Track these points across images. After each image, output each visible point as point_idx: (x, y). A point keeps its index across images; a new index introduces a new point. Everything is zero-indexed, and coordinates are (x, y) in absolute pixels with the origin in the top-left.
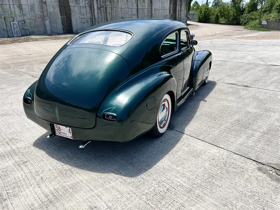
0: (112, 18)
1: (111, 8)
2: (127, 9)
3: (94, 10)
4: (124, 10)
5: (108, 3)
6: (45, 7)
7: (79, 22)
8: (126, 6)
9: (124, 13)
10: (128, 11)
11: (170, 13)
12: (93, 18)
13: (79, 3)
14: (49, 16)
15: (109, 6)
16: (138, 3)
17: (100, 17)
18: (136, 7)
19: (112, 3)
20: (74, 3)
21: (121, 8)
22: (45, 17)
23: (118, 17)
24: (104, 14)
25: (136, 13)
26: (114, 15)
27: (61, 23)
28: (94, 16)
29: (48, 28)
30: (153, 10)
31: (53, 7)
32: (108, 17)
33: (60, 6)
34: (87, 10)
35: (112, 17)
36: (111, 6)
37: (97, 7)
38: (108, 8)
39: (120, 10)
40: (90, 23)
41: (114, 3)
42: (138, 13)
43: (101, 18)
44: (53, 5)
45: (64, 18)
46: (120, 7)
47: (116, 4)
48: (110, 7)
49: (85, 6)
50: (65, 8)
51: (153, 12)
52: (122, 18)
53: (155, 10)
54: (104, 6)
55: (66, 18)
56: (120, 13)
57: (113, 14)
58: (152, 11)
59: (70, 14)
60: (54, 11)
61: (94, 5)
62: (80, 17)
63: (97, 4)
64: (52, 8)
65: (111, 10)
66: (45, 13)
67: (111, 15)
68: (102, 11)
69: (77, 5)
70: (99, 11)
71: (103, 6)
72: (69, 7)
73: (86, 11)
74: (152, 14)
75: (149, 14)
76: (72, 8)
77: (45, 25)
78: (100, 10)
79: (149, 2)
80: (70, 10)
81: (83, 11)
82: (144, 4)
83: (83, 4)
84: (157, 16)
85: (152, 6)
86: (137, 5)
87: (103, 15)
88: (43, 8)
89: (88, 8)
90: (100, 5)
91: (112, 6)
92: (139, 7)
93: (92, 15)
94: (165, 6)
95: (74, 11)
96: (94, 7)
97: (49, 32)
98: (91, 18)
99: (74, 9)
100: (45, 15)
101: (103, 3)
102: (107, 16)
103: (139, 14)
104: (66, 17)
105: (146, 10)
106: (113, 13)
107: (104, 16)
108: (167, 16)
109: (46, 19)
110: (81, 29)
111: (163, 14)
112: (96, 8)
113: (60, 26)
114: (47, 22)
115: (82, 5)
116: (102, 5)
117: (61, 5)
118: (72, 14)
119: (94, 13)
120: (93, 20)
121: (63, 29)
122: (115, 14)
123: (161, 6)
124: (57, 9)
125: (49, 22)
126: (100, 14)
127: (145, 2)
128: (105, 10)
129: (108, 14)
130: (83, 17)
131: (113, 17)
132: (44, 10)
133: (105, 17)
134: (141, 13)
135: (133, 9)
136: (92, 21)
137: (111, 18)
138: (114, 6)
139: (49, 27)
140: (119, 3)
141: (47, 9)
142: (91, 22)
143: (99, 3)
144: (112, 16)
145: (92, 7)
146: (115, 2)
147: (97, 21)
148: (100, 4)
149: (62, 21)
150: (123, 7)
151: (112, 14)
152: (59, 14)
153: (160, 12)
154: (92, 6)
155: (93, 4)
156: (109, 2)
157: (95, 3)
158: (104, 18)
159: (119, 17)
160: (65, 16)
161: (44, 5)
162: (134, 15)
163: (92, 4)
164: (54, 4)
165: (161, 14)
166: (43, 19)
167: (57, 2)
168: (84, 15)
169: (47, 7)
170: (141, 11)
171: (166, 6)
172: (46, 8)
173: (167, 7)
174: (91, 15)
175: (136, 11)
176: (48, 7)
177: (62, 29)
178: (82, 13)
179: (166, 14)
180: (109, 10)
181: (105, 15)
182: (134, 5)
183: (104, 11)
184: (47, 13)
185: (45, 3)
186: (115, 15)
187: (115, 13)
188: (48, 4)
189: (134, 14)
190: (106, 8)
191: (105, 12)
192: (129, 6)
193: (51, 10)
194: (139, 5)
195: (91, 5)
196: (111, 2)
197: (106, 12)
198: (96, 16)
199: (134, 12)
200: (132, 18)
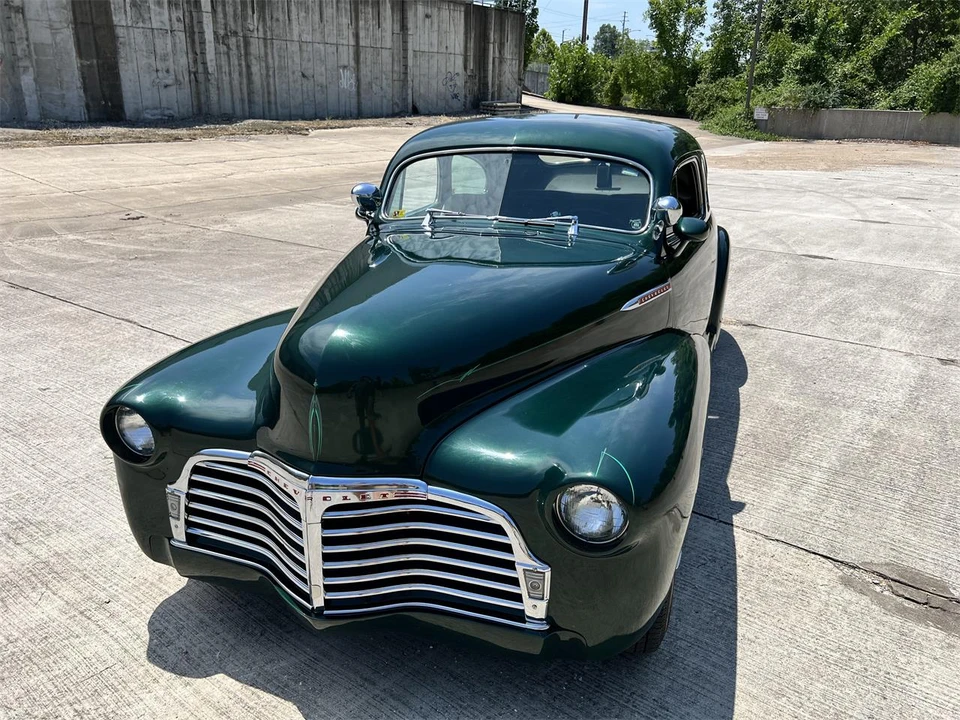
0: (268, 75)
1: (265, 39)
2: (321, 47)
3: (203, 43)
4: (310, 48)
5: (253, 22)
6: (21, 25)
7: (146, 80)
8: (318, 37)
9: (309, 60)
10: (323, 53)
11: (465, 68)
12: (201, 70)
13: (146, 16)
14: (35, 57)
15: (256, 32)
16: (357, 27)
17: (226, 69)
18: (352, 42)
19: (269, 23)
20: (129, 14)
21: (301, 42)
22: (19, 59)
23: (290, 73)
24: (239, 59)
25: (352, 63)
26: (276, 63)
27: (79, 85)
28: (204, 63)
29: (30, 102)
30: (410, 53)
31: (51, 27)
32: (255, 69)
33: (75, 22)
34: (178, 41)
35: (268, 71)
36: (265, 32)
37: (215, 33)
38: (252, 40)
39: (295, 47)
40: (187, 90)
41: (275, 24)
42: (357, 61)
43: (230, 74)
44: (50, 20)
45: (90, 66)
46: (296, 38)
47: (282, 25)
48: (261, 35)
49: (172, 27)
50: (94, 32)
51: (410, 62)
52: (303, 75)
53: (415, 56)
54: (239, 30)
55: (98, 66)
56: (297, 60)
57: (270, 61)
58: (405, 58)
59: (115, 52)
60: (54, 39)
61: (205, 27)
62: (150, 65)
63: (215, 22)
64: (49, 30)
65: (266, 46)
66: (20, 49)
67: (263, 64)
68: (233, 47)
69: (141, 25)
70: (223, 48)
71: (235, 33)
72: (111, 27)
73: (174, 45)
74: (406, 66)
75: (396, 68)
76: (120, 32)
77: (18, 90)
78: (223, 43)
79: (395, 26)
80: (114, 38)
81: (164, 44)
82: (378, 33)
83: (162, 22)
84: (424, 75)
85: (405, 42)
86: (357, 36)
87: (236, 63)
88: (10, 30)
89: (182, 35)
90: (226, 29)
91: (269, 33)
92: (362, 43)
93: (195, 61)
94: (450, 44)
95: (130, 44)
96: (202, 33)
97: (33, 114)
98: (193, 70)
99: (128, 34)
100: (19, 53)
101: (235, 21)
102: (248, 67)
103: (362, 66)
104: (100, 62)
105: (386, 54)
106: (273, 58)
107: (240, 65)
108: (457, 78)
109: (22, 69)
110: (156, 108)
111: (444, 70)
112: (209, 36)
113: (73, 94)
114: (27, 80)
115: (159, 24)
116: (233, 28)
117: (79, 20)
118: (123, 52)
119: (203, 53)
120: (201, 78)
121: (87, 106)
122: (280, 61)
123: (435, 42)
124: (67, 35)
125: (35, 80)
126: (224, 58)
127: (384, 25)
128: (242, 45)
129: (254, 62)
130: (160, 65)
131: (271, 73)
132: (17, 35)
133: (244, 69)
134: (369, 63)
135: (340, 47)
136: (197, 81)
137: (264, 72)
138: (275, 33)
139: (35, 97)
140: (294, 23)
141: (27, 33)
142: (193, 84)
143: (223, 21)
144: (267, 68)
145: (194, 33)
146: (278, 20)
147: (212, 81)
148: (226, 25)
149: (84, 78)
150: (306, 37)
151: (266, 61)
152: (74, 54)
153: (434, 62)
154: (196, 30)
155: (200, 22)
156: (258, 20)
157: (207, 19)
158: (240, 74)
159: (293, 73)
160: (95, 61)
161: (17, 19)
162: (345, 67)
163: (195, 22)
164: (54, 16)
165: (435, 70)
166: (13, 67)
167: (65, 8)
168: (164, 58)
169: (26, 25)
170: (369, 57)
171: (452, 45)
172: (24, 31)
173: (457, 45)
174: (191, 61)
175: (352, 55)
176: (31, 24)
177: (83, 104)
178: (158, 51)
179: (451, 70)
180: (256, 47)
181: (243, 63)
182: (346, 33)
183: (238, 47)
184: (28, 46)
185: (21, 10)
186: (281, 68)
187: (280, 56)
188: (30, 14)
189: (346, 64)
190: (245, 37)
191: (243, 52)
192: (328, 36)
193: (41, 35)
194: (362, 34)
195: (192, 27)
196: (264, 20)
197: (247, 54)
198: (209, 64)
199: (346, 56)
200: (339, 78)
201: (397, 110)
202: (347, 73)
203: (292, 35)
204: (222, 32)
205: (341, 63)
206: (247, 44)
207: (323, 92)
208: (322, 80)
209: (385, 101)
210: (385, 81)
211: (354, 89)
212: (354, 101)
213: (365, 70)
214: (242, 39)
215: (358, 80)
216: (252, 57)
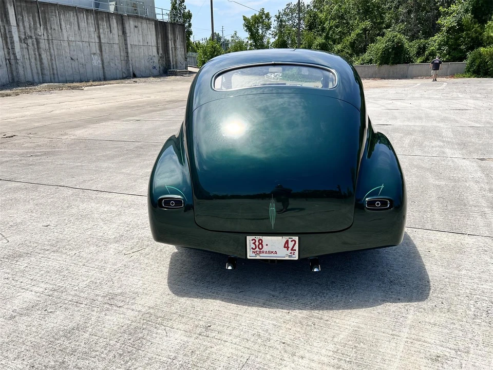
0: (51, 59)
1: (48, 40)
2: (80, 43)
3: (12, 43)
4: (74, 44)
5: (41, 31)
8: (78, 38)
9: (74, 51)
10: (81, 47)
11: (158, 53)
12: (12, 57)
15: (42, 36)
16: (99, 33)
17: (27, 56)
18: (97, 40)
19: (50, 31)
21: (68, 41)
23: (64, 58)
24: (34, 51)
25: (98, 52)
26: (56, 53)
28: (14, 54)
30: (129, 46)
32: (44, 56)
35: (51, 57)
36: (48, 36)
37: (19, 37)
38: (41, 40)
39: (66, 44)
40: (5, 69)
41: (53, 32)
42: (101, 50)
43: (29, 59)
46: (66, 39)
47: (57, 32)
48: (46, 37)
51: (129, 50)
52: (72, 59)
53: (132, 47)
54: (33, 35)
56: (68, 51)
57: (52, 51)
58: (127, 48)
61: (13, 34)
63: (19, 31)
65: (49, 44)
67: (48, 54)
68: (30, 45)
70: (24, 45)
71: (31, 37)
74: (127, 53)
75: (122, 54)
78: (24, 42)
79: (119, 32)
82: (111, 36)
84: (137, 57)
85: (126, 40)
86: (99, 37)
87: (33, 53)
90: (25, 35)
91: (50, 37)
92: (102, 41)
93: (9, 53)
94: (149, 41)
96: (12, 37)
98: (8, 58)
101: (30, 31)
102: (40, 55)
103: (104, 53)
105: (116, 46)
106: (54, 50)
107: (35, 54)
108: (154, 58)
111: (147, 54)
112: (16, 39)
116: (29, 34)
119: (13, 48)
120: (13, 62)
122: (58, 52)
123: (141, 40)
126: (25, 51)
127: (113, 31)
128: (35, 43)
129: (43, 52)
131: (53, 58)
133: (38, 56)
134: (107, 51)
135: (91, 43)
136: (10, 64)
137: (49, 58)
138: (54, 36)
140: (64, 31)
142: (8, 65)
143: (23, 31)
144: (51, 55)
145: (7, 37)
146: (54, 29)
147: (20, 63)
148: (25, 33)
150: (71, 38)
151: (50, 52)
153: (141, 50)
154: (8, 36)
155: (10, 32)
156: (44, 30)
157: (14, 30)
158: (36, 59)
159: (66, 58)
162: (94, 54)
163: (7, 32)
165: (143, 54)
170: (107, 48)
173: (152, 42)
174: (6, 53)
175: (97, 48)
179: (151, 55)
180: (43, 44)
181: (37, 53)
182: (93, 35)
183: (33, 44)
186: (58, 55)
187: (58, 49)
189: (95, 52)
190: (37, 39)
191: (36, 47)
192: (84, 37)
194: (102, 36)
195: (5, 34)
196: (47, 30)
197: (39, 48)
198: (17, 54)
199: (95, 48)
200: (92, 60)
201: (125, 76)
202: (96, 57)
203: (63, 37)
204: (23, 37)
205: (92, 52)
206: (38, 43)
207: (83, 68)
208: (83, 61)
209: (118, 71)
210: (117, 61)
211: (101, 66)
212: (101, 72)
213: (105, 56)
214: (35, 40)
215: (102, 60)
216: (41, 50)
